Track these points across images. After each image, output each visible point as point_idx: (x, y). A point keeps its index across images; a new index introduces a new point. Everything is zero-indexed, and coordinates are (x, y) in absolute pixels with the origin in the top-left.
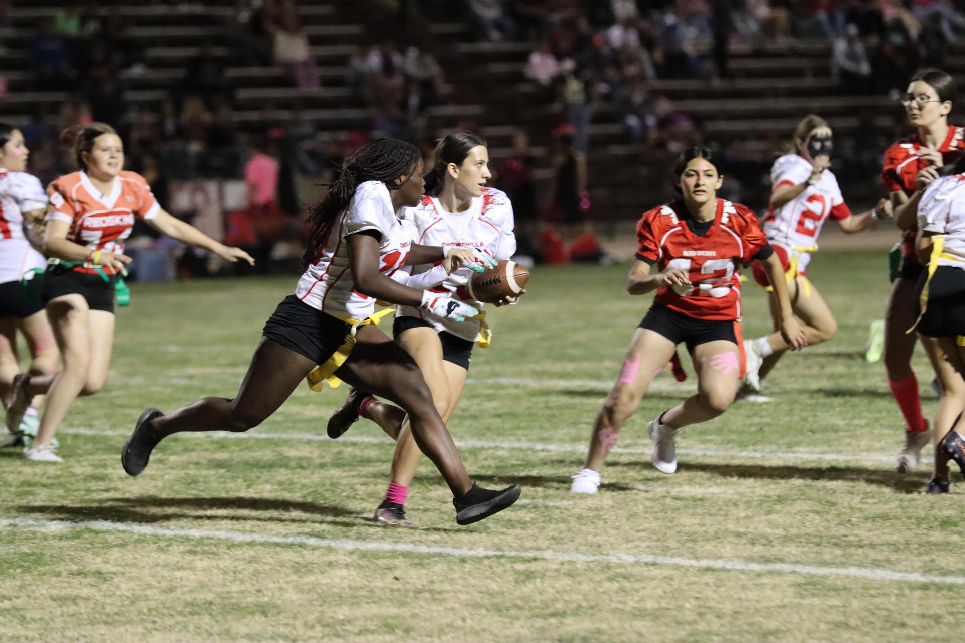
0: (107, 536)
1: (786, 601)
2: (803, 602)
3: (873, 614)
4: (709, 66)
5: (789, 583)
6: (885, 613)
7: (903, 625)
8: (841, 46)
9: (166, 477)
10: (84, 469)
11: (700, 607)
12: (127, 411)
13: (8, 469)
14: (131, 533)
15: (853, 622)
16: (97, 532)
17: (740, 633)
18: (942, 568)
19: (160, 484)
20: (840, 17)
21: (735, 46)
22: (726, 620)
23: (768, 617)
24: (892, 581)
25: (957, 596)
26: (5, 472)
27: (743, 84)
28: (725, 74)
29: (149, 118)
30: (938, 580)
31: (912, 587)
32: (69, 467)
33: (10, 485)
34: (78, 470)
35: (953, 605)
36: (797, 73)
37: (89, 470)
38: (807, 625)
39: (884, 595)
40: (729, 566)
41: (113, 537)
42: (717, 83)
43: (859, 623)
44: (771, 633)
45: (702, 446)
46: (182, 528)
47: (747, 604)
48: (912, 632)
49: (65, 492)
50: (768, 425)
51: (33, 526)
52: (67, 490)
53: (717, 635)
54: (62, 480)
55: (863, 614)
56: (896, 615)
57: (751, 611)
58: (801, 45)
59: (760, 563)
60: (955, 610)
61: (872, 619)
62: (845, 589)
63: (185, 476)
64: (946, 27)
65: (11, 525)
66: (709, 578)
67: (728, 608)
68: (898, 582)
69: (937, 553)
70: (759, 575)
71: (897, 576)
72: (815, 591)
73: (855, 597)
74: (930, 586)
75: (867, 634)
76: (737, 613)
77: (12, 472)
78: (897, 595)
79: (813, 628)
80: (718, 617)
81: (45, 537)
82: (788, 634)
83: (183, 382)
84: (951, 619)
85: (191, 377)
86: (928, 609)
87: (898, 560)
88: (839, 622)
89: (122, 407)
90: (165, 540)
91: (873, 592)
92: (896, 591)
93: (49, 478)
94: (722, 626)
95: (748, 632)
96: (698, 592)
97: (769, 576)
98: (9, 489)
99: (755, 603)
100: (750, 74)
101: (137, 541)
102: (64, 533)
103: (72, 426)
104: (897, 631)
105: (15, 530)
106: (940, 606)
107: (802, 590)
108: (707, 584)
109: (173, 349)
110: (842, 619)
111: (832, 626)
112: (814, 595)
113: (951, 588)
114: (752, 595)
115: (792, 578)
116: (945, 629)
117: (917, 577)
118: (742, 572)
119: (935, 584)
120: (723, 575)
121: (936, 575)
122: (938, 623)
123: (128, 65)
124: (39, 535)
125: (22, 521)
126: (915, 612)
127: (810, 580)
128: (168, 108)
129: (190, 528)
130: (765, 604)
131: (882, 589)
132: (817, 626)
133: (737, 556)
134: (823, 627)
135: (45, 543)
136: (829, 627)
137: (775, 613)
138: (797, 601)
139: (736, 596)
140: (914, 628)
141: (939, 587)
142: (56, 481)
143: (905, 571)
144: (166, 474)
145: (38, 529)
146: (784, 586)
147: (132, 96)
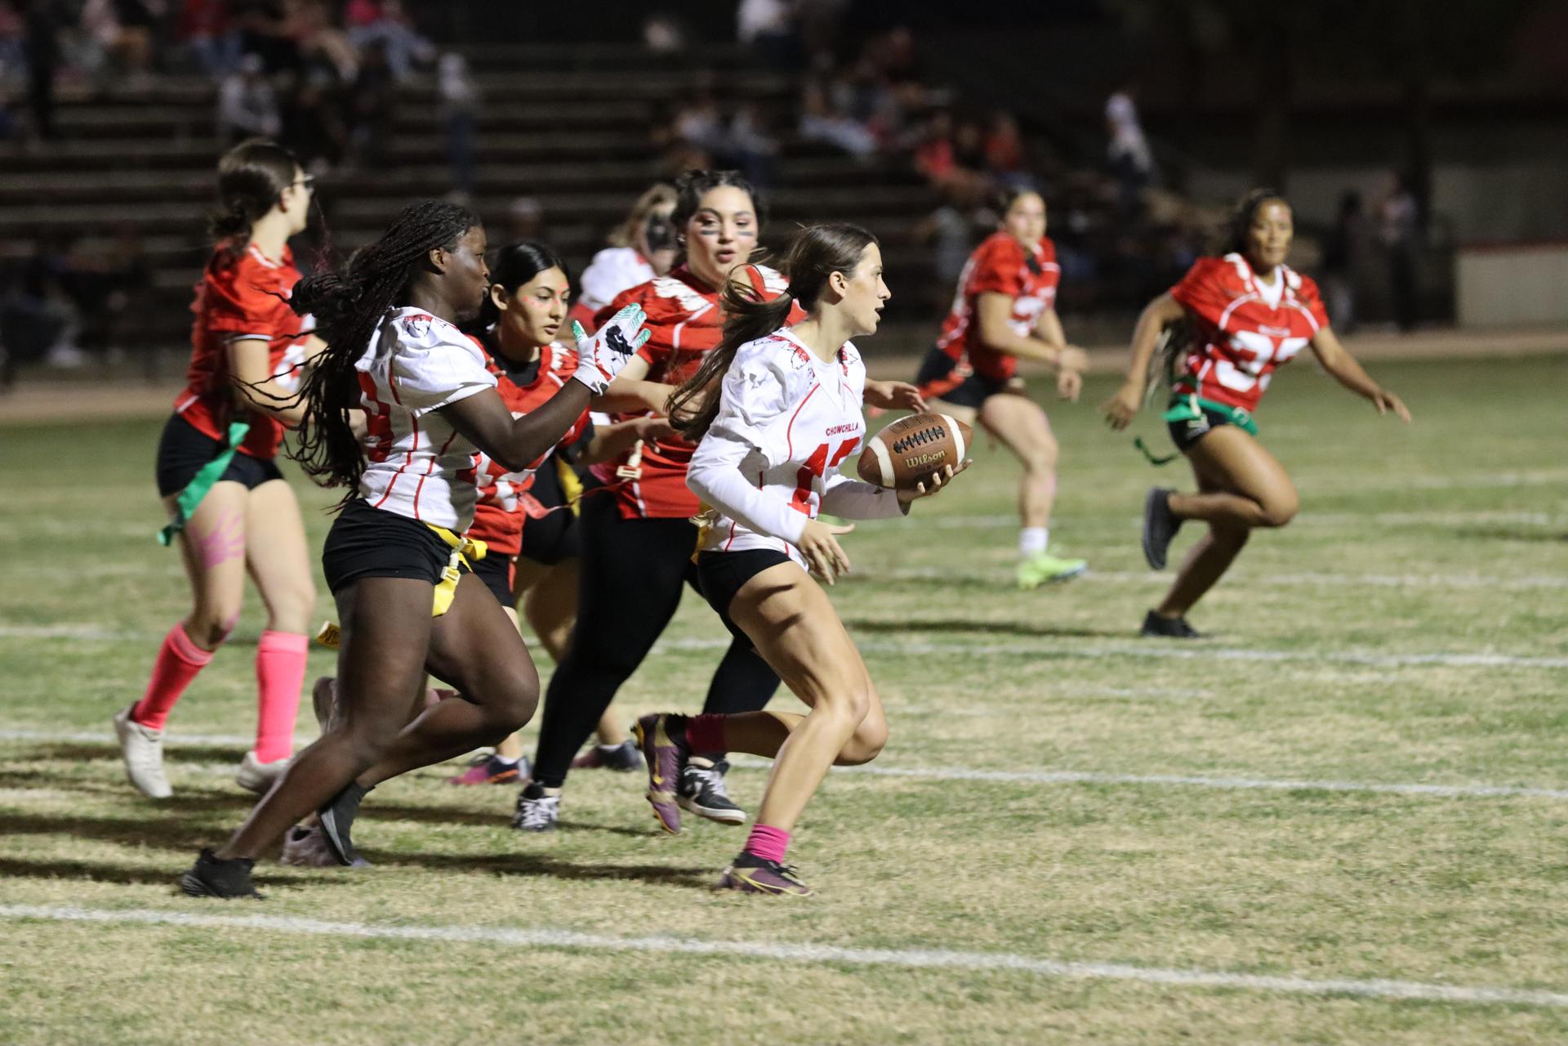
1: (149, 968)
2: (176, 970)
3: (287, 988)
4: (22, 120)
5: (155, 940)
6: (306, 986)
7: (335, 1005)
8: (232, 90)
11: (13, 980)
15: (256, 1002)
17: (77, 1020)
18: (397, 915)
20: (232, 43)
21: (66, 87)
22: (56, 1000)
23: (121, 995)
24: (316, 936)
25: (419, 957)
27: (77, 149)
28: (49, 132)
30: (389, 932)
31: (349, 944)
35: (413, 972)
36: (164, 132)
38: (183, 1006)
39: (305, 957)
40: (59, 914)
42: (36, 148)
43: (265, 1002)
44: (125, 1021)
45: (15, 724)
47: (88, 974)
48: (350, 1017)
50: (121, 690)
53: (41, 1024)
55: (272, 988)
56: (322, 989)
57: (95, 986)
58: (175, 87)
59: (109, 909)
60: (417, 980)
61: (285, 996)
62: (243, 949)
64: (397, 59)
66: (26, 934)
67: (57, 981)
68: (327, 937)
69: (388, 891)
70: (107, 928)
71: (326, 928)
72: (196, 953)
73: (260, 961)
74: (378, 943)
75: (279, 1020)
76: (71, 988)
78: (325, 958)
79: (195, 1012)
80: (41, 995)
82: (153, 1021)
84: (410, 994)
86: (373, 978)
87: (327, 903)
88: (236, 1002)
91: (287, 953)
92: (324, 952)
94: (49, 1009)
95: (88, 1018)
96: (10, 956)
97: (123, 930)
99: (100, 972)
100: (90, 134)
104: (325, 1013)
106: (393, 975)
107: (174, 951)
108: (23, 944)
110: (239, 996)
111: (223, 1008)
112: (194, 960)
113: (409, 945)
114: (95, 961)
115: (159, 932)
116: (401, 1010)
117: (356, 929)
118: (81, 924)
119: (385, 940)
120: (49, 929)
121: (386, 926)
122: (390, 1001)
126: (354, 983)
127: (189, 935)
130: (116, 974)
131: (301, 948)
132: (200, 1009)
133: (71, 899)
134: (208, 1009)
136: (218, 1009)
137: (133, 989)
138: (167, 968)
139: (72, 962)
140: (352, 1009)
141: (392, 945)
143: (339, 920)
146: (147, 944)
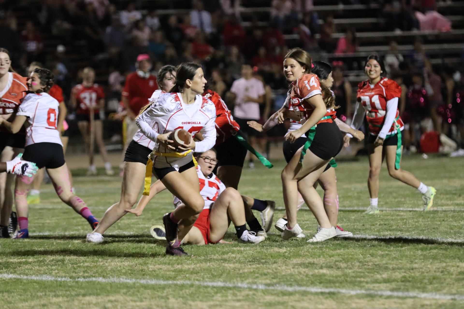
13: (450, 264)
26: (448, 266)
33: (452, 274)
65: (452, 299)
77: (453, 266)
98: (451, 276)
105: (455, 302)
125: (459, 297)
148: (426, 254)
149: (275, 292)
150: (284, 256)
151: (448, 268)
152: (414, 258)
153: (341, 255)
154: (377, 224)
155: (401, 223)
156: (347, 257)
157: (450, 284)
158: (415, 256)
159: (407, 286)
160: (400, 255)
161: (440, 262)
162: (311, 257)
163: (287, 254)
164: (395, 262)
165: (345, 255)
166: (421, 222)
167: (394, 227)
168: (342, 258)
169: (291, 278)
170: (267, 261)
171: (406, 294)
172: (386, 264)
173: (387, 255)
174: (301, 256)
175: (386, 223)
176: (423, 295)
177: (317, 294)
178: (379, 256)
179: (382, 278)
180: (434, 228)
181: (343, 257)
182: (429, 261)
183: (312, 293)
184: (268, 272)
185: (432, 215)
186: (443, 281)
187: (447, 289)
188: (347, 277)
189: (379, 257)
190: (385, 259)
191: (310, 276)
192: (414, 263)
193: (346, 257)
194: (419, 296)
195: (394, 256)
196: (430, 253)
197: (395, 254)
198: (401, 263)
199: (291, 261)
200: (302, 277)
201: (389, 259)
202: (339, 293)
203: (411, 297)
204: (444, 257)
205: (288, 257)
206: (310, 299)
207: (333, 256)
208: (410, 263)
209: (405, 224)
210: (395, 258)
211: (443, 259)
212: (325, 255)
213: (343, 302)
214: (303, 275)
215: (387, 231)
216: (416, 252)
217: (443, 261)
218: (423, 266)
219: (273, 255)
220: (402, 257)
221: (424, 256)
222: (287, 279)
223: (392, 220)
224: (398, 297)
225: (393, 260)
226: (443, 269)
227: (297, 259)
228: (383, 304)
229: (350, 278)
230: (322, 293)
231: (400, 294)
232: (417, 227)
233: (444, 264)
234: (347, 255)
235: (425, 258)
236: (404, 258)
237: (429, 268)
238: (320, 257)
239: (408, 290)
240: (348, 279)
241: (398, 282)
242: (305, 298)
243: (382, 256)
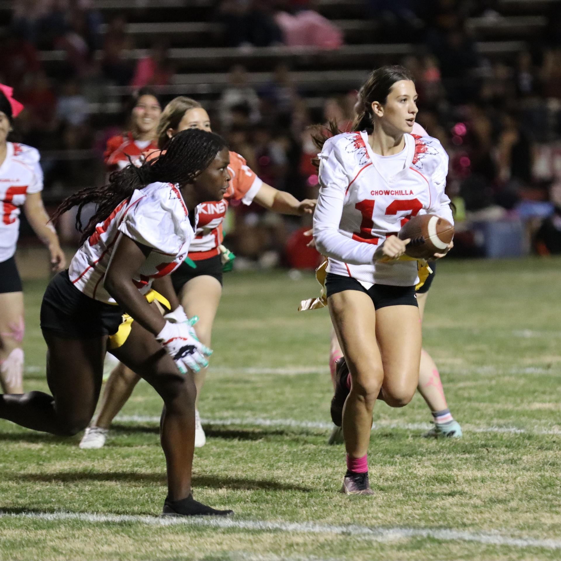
0: (451, 546)
9: (518, 479)
10: (425, 470)
12: (476, 405)
14: (479, 543)
16: (440, 542)
19: (511, 487)
26: (337, 473)
29: (502, 71)
32: (410, 468)
34: (420, 471)
37: (432, 471)
41: (458, 547)
46: (537, 538)
49: (404, 496)
51: (369, 534)
52: (407, 495)
54: (402, 482)
63: (540, 478)
65: (343, 533)
81: (382, 548)
83: (540, 371)
85: (549, 366)
89: (469, 399)
90: (517, 552)
93: (387, 480)
101: (485, 552)
102: (403, 543)
103: (413, 421)
105: (348, 539)
109: (528, 333)
123: (479, 12)
124: (375, 544)
125: (356, 529)
128: (525, 60)
129: (545, 538)
135: (382, 554)
142: (395, 484)
144: (520, 475)
145: (373, 538)
147: (483, 47)
148: (297, 451)
149: (22, 522)
150: (39, 456)
151: (336, 477)
152: (274, 458)
153: (142, 454)
154: (208, 398)
155: (251, 396)
156: (155, 458)
157: (341, 506)
158: (277, 455)
159: (262, 510)
160: (251, 454)
161: (323, 467)
162: (89, 458)
163: (44, 452)
164: (241, 465)
165: (150, 455)
166: (289, 392)
167: (240, 403)
168: (145, 459)
169: (52, 497)
170: (8, 465)
171: (260, 524)
172: (225, 470)
173: (227, 453)
174: (69, 456)
175: (226, 395)
176: (291, 527)
177: (99, 525)
178: (211, 455)
179: (218, 495)
180: (312, 405)
181: (147, 457)
182: (302, 464)
183: (90, 524)
184: (9, 486)
185: (307, 382)
186: (327, 500)
187: (334, 514)
188: (154, 495)
189: (211, 458)
190: (224, 461)
191: (87, 493)
192: (275, 468)
193: (152, 457)
194: (284, 528)
195: (240, 455)
196: (304, 449)
197: (240, 451)
198: (252, 469)
199: (52, 465)
200: (70, 495)
201: (231, 462)
202: (139, 522)
203: (269, 531)
204: (330, 457)
205: (46, 458)
206: (86, 536)
207: (128, 456)
208: (268, 467)
209: (260, 397)
210: (241, 459)
211: (327, 460)
212: (115, 455)
213: (147, 540)
214: (74, 491)
215: (227, 409)
216: (280, 447)
217: (327, 464)
218: (292, 474)
219: (18, 455)
220: (254, 458)
221: (294, 454)
222: (43, 497)
223: (237, 390)
224: (247, 531)
225: (237, 463)
226: (326, 479)
227: (63, 462)
228: (220, 544)
229: (159, 495)
230: (108, 523)
231: (250, 525)
232: (280, 403)
233: (330, 470)
234: (154, 453)
235: (296, 458)
236: (258, 460)
237: (302, 477)
238: (104, 458)
239: (263, 518)
240: (156, 497)
241: (246, 502)
242: (77, 533)
243: (218, 456)
